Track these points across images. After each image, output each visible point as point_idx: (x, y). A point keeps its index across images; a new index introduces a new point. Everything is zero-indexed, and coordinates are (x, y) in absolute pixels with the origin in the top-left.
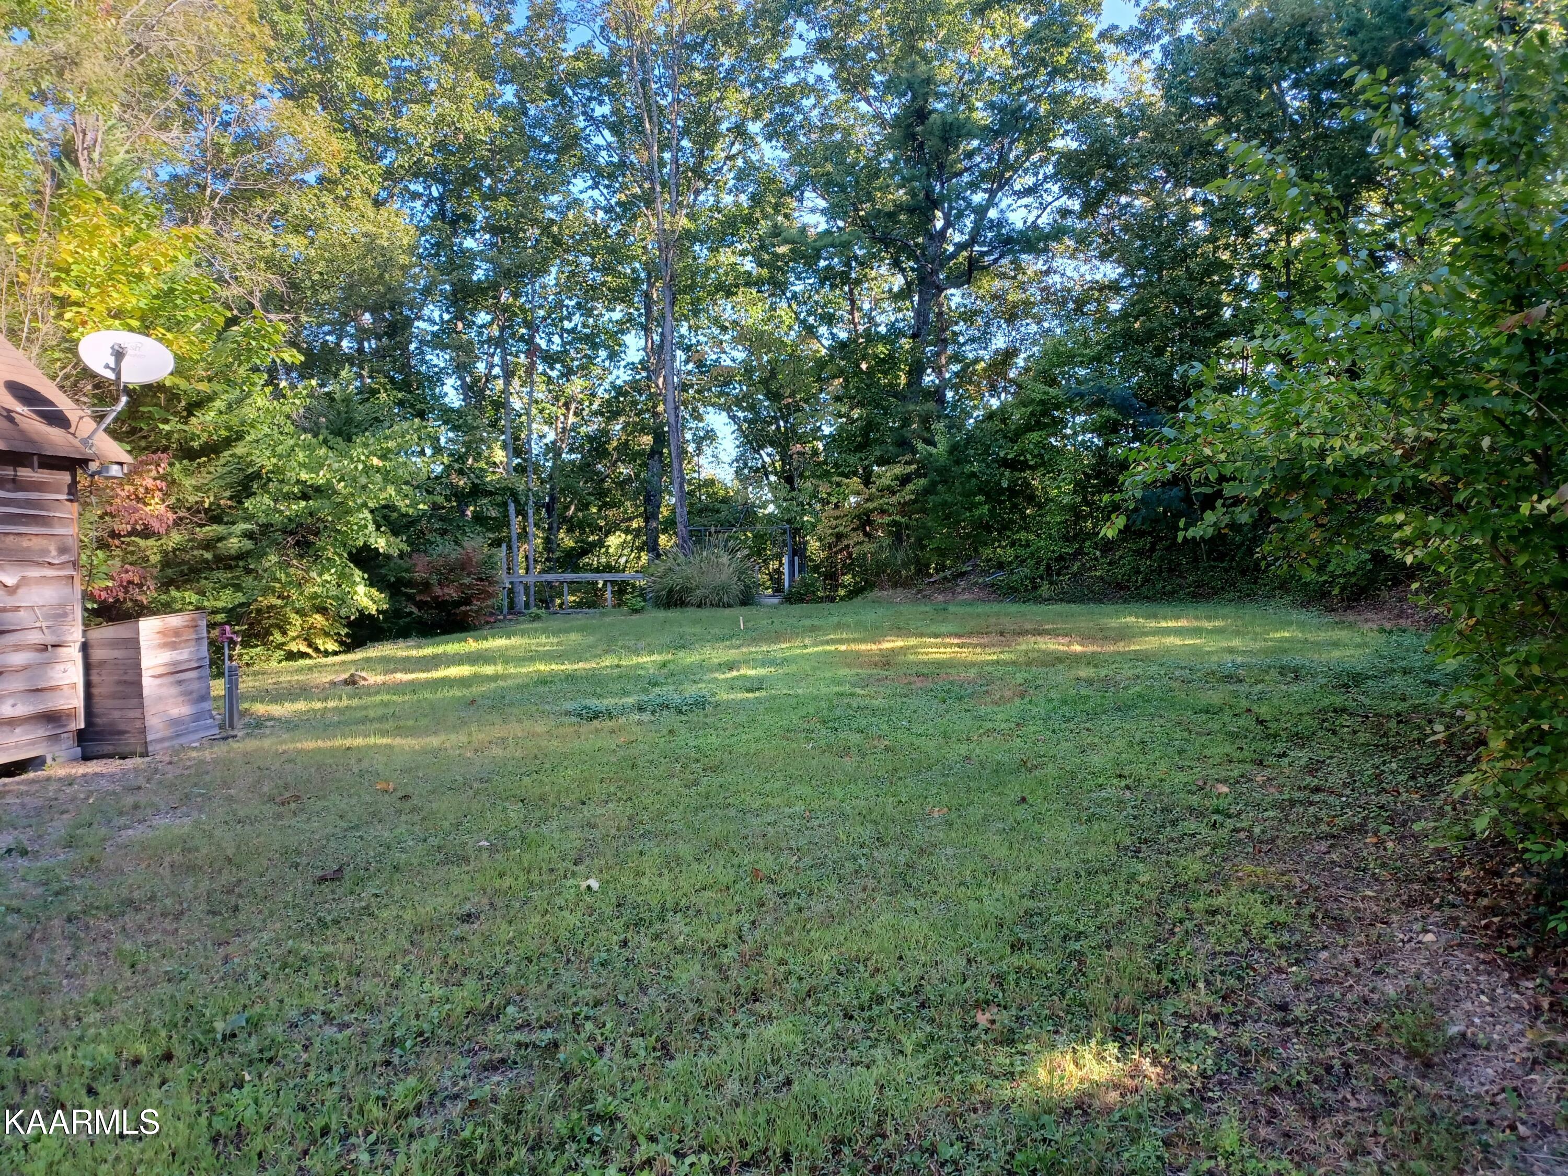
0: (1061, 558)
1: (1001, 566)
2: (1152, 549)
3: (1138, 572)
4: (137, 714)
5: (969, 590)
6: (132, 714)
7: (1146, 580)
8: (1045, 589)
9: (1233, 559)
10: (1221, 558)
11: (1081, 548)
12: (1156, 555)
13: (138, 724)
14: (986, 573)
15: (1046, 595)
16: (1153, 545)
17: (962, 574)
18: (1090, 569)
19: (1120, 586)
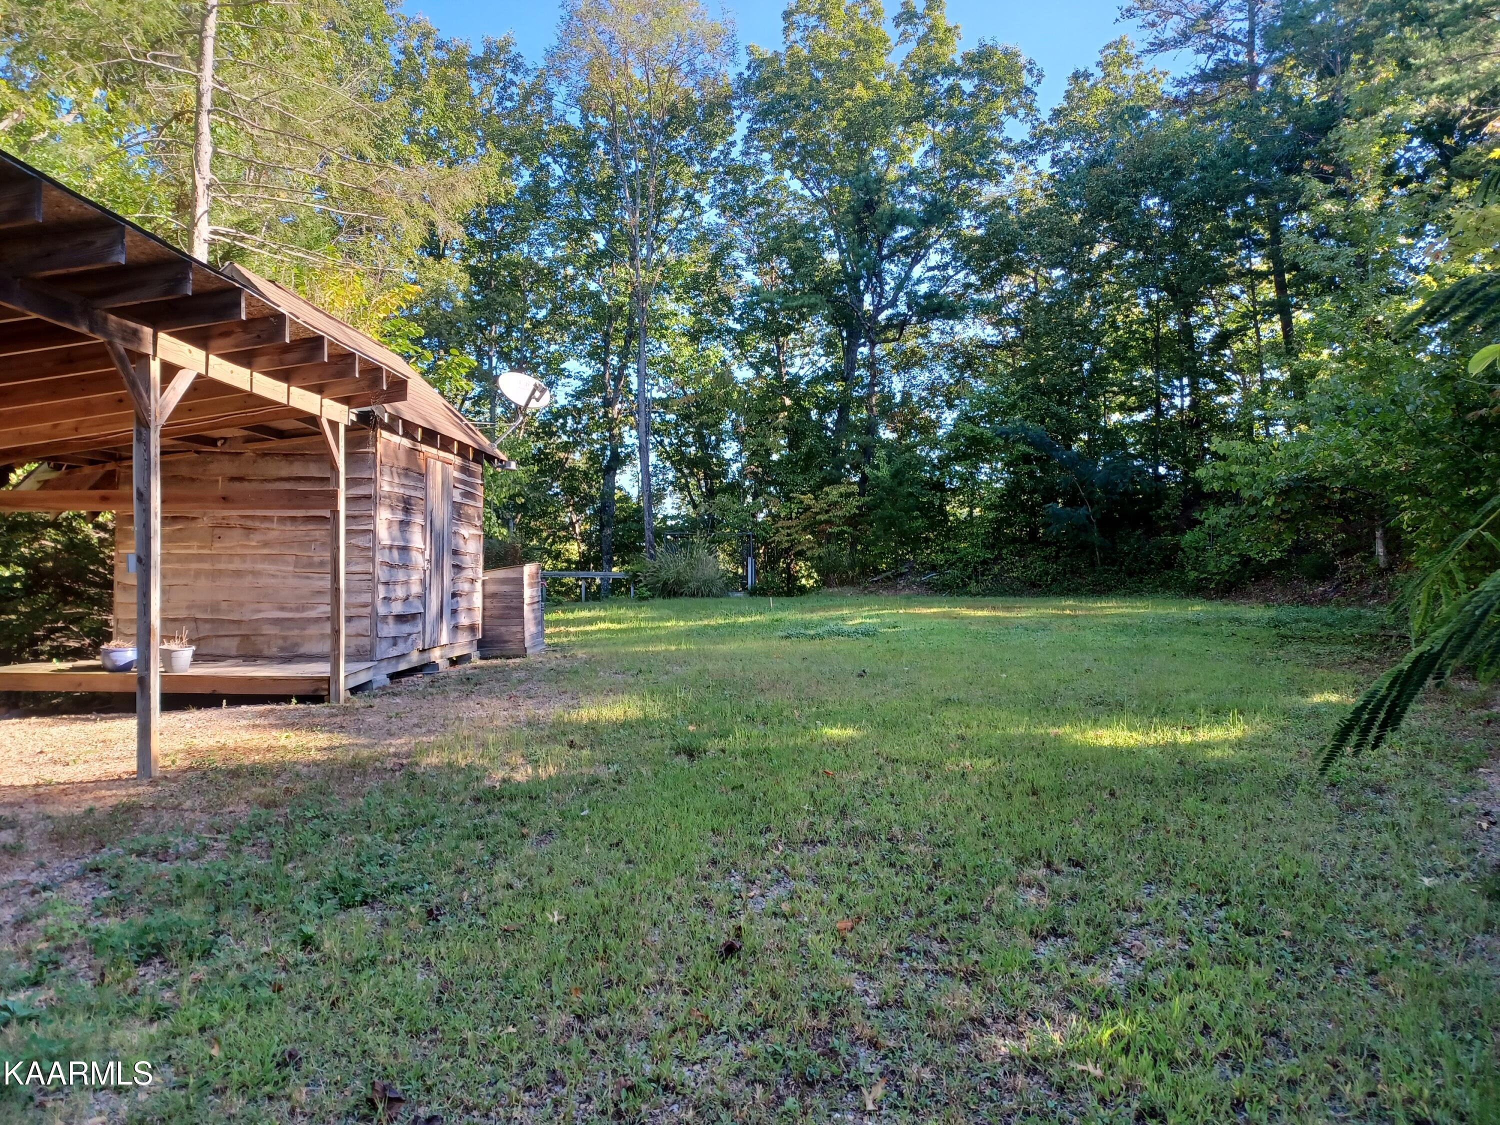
0: (984, 562)
1: (934, 568)
2: (1057, 557)
3: (1047, 574)
4: (519, 629)
5: (908, 586)
6: (514, 629)
7: (1054, 580)
8: (973, 586)
9: (1122, 564)
10: (1113, 562)
11: (1000, 554)
12: (1060, 561)
13: (519, 636)
14: (920, 574)
15: (973, 591)
16: (1057, 552)
17: (901, 575)
18: (1008, 571)
19: (1033, 585)
